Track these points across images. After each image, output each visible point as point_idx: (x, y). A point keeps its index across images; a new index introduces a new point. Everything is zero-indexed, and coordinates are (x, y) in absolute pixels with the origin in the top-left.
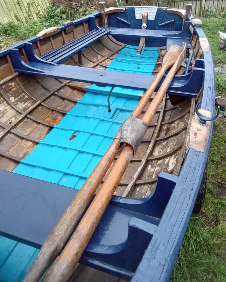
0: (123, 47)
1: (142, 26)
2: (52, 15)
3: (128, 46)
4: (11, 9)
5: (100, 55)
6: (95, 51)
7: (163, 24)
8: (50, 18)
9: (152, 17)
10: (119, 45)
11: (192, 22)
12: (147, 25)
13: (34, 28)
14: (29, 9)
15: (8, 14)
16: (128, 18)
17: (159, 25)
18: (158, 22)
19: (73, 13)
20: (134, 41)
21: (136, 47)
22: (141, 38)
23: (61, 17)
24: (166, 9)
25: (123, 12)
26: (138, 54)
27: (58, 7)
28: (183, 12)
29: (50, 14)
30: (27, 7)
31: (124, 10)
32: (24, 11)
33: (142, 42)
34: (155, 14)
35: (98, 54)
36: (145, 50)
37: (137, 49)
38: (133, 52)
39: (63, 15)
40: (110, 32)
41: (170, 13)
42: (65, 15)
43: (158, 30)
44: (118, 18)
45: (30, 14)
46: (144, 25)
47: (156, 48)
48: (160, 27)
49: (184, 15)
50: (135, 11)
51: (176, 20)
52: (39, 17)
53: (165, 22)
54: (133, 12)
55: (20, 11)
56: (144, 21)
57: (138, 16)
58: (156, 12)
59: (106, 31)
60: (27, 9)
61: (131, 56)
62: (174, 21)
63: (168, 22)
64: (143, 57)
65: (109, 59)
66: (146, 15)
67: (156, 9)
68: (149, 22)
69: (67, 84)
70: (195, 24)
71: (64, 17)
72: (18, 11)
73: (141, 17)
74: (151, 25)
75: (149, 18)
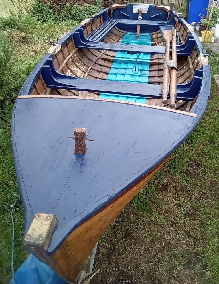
0: (125, 33)
1: (139, 18)
2: (39, 10)
3: (127, 33)
4: (6, 5)
5: (112, 39)
6: (108, 36)
7: (153, 16)
8: (37, 12)
9: (145, 11)
10: (121, 32)
11: (176, 14)
12: (142, 17)
13: (31, 21)
14: (20, 5)
15: (4, 9)
16: (128, 12)
17: (151, 17)
18: (149, 15)
19: (59, 8)
20: (132, 28)
21: (134, 34)
22: (138, 26)
23: (49, 12)
24: (155, 6)
25: (124, 8)
26: (137, 38)
27: (46, 3)
28: (168, 8)
29: (37, 9)
30: (17, 3)
31: (125, 6)
32: (16, 7)
33: (138, 29)
34: (148, 9)
35: (110, 38)
36: (140, 35)
37: (135, 35)
38: (133, 37)
39: (51, 10)
40: (119, 22)
41: (158, 8)
42: (52, 10)
43: (150, 20)
44: (120, 12)
45: (21, 9)
46: (140, 17)
47: (148, 34)
48: (150, 18)
49: (169, 10)
50: (133, 7)
51: (162, 14)
52: (27, 12)
53: (154, 15)
54: (131, 7)
55: (13, 7)
56: (140, 14)
57: (135, 11)
58: (148, 8)
59: (116, 21)
60: (18, 4)
61: (132, 40)
62: (161, 15)
63: (157, 15)
64: (141, 40)
65: (118, 41)
66: (141, 10)
67: (148, 6)
68: (143, 15)
69: (100, 57)
70: (179, 16)
71: (51, 12)
72: (12, 6)
73: (138, 12)
74: (145, 17)
75: (143, 12)
